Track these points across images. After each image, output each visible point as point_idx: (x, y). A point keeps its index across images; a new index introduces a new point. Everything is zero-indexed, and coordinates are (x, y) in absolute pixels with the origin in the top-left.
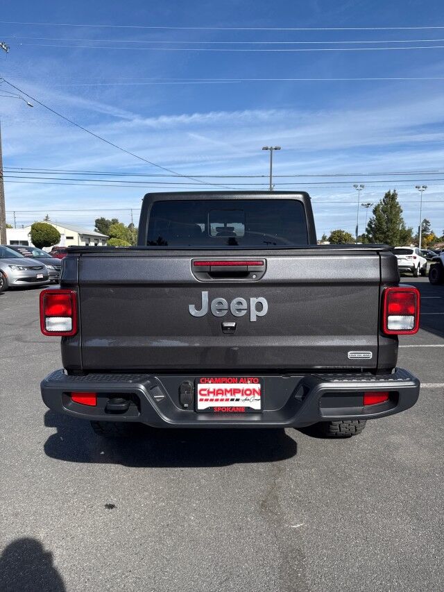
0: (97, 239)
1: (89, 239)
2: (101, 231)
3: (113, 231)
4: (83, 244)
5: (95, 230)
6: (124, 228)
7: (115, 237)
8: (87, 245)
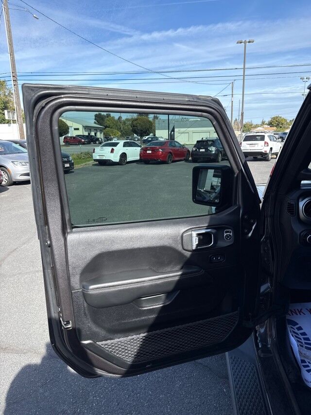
0: (96, 129)
1: (90, 130)
2: (99, 123)
3: (108, 123)
4: (86, 134)
5: (95, 123)
6: (115, 120)
7: (109, 127)
8: (89, 134)
